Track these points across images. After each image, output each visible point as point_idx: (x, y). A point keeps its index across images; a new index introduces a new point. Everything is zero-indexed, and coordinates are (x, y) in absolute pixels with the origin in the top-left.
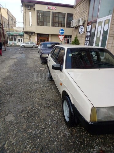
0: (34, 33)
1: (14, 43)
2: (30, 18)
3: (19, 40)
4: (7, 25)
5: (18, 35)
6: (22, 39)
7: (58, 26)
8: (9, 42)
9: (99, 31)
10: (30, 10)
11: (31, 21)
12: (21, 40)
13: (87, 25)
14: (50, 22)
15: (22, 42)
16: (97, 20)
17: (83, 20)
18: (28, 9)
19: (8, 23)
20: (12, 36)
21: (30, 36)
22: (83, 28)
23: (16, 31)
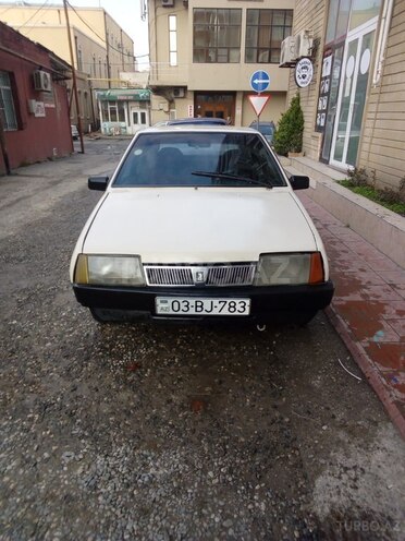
0: (185, 88)
1: (121, 128)
2: (173, 36)
3: (135, 115)
4: (103, 66)
5: (131, 98)
6: (146, 112)
7: (269, 62)
8: (102, 124)
9: (349, 76)
10: (171, 10)
11: (173, 47)
12: (143, 115)
13: (324, 57)
14: (239, 48)
15: (143, 122)
16: (345, 36)
17: (310, 37)
18: (164, 6)
19: (105, 59)
20: (112, 102)
21: (171, 102)
22: (311, 66)
23: (129, 86)
